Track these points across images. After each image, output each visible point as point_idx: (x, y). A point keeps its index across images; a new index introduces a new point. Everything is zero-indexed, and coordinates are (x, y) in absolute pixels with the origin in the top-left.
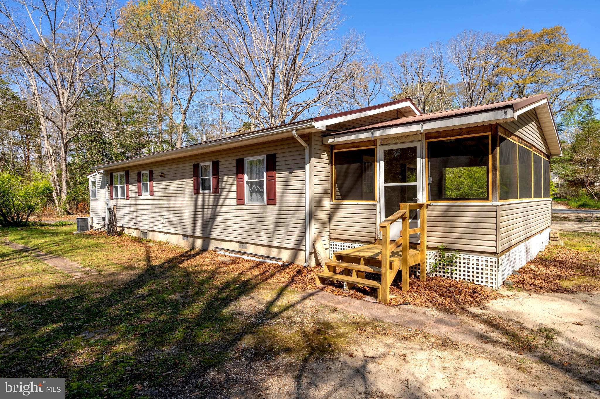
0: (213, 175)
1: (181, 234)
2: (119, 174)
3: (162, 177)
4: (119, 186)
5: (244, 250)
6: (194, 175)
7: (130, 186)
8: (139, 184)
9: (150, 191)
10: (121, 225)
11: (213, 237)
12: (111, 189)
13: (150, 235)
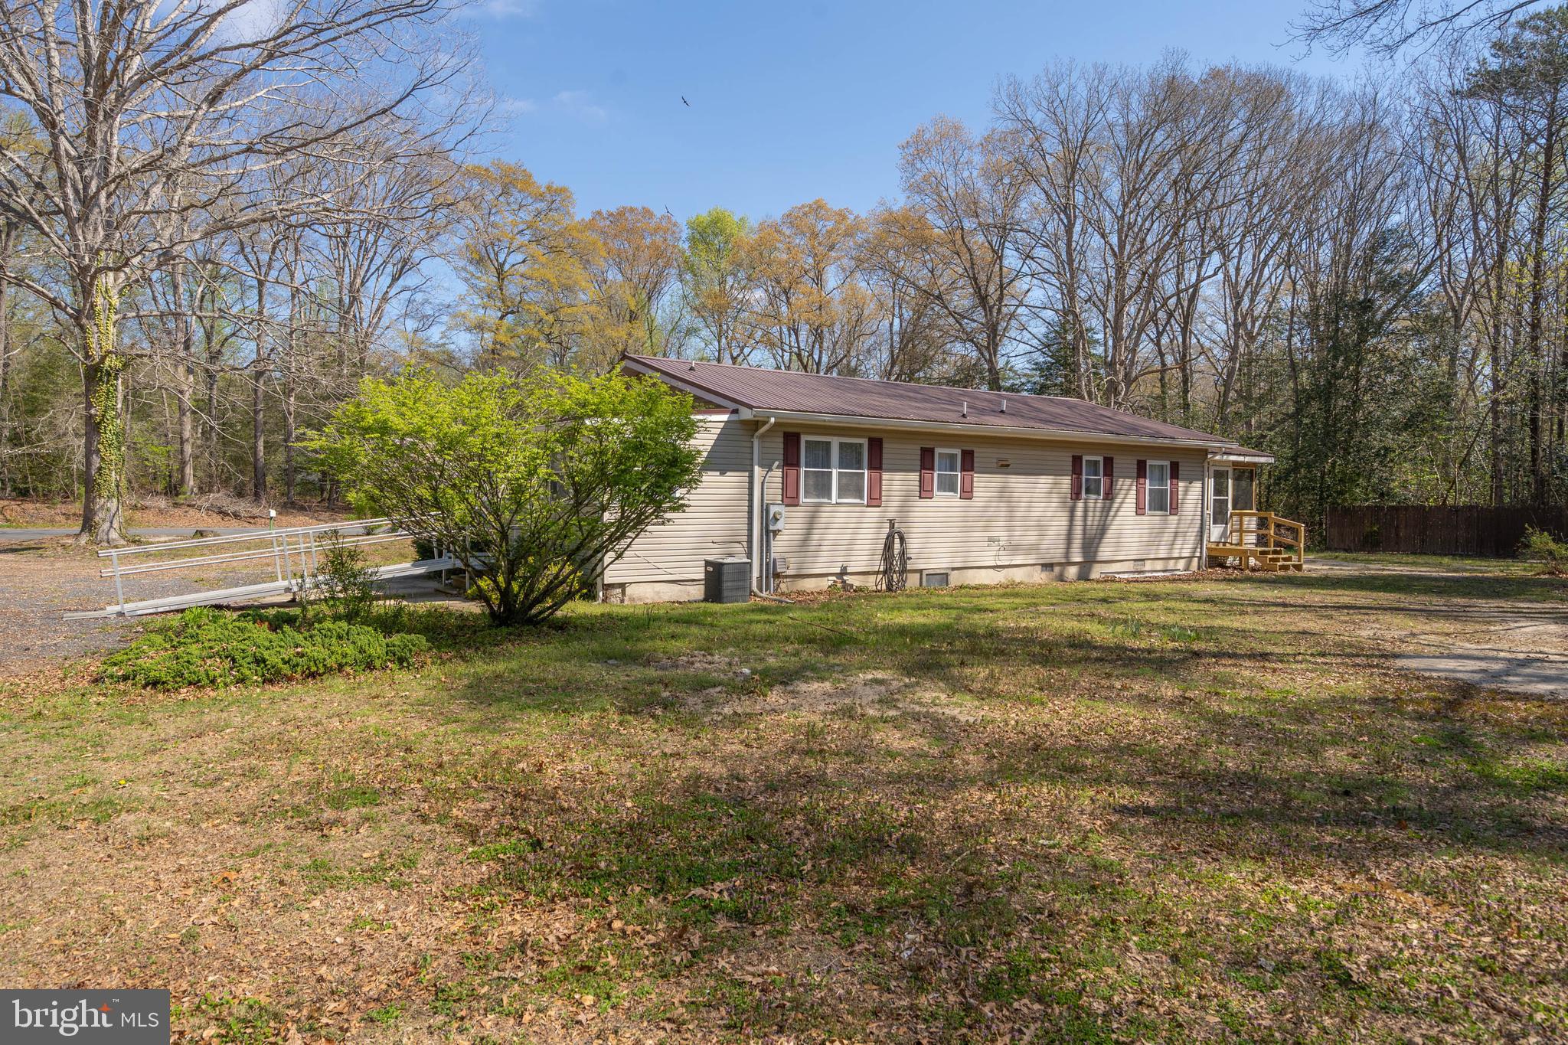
0: (1104, 475)
1: (1039, 564)
2: (835, 442)
3: (1004, 468)
4: (835, 472)
5: (1140, 568)
6: (1074, 472)
7: (885, 476)
8: (927, 474)
9: (963, 491)
10: (838, 570)
11: (1099, 559)
12: (784, 477)
13: (955, 579)
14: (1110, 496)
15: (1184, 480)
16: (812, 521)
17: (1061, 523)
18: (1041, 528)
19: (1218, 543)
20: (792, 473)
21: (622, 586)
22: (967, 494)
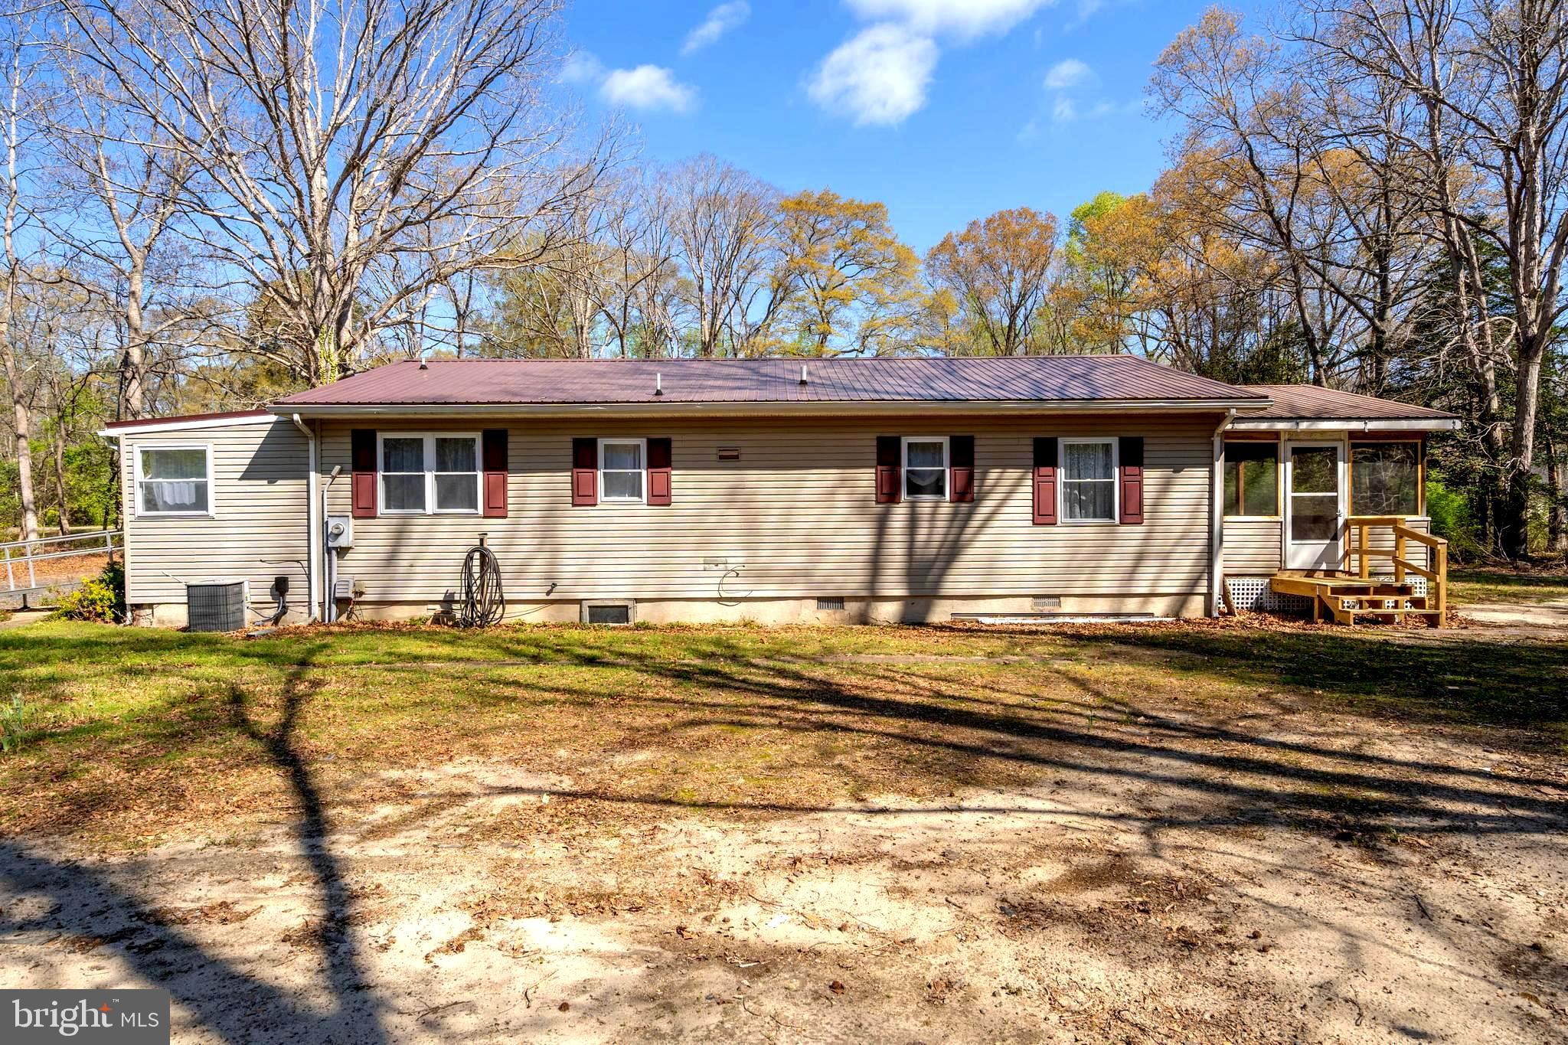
0: (952, 464)
1: (812, 598)
2: (429, 441)
3: (729, 459)
4: (430, 478)
5: (1047, 609)
6: (881, 461)
7: (512, 479)
8: (585, 474)
9: (652, 494)
10: (441, 597)
11: (943, 592)
12: (355, 485)
13: (641, 614)
14: (967, 496)
15: (1154, 466)
16: (399, 537)
17: (862, 536)
18: (814, 545)
19: (1310, 573)
20: (366, 478)
21: (150, 606)
22: (661, 498)
